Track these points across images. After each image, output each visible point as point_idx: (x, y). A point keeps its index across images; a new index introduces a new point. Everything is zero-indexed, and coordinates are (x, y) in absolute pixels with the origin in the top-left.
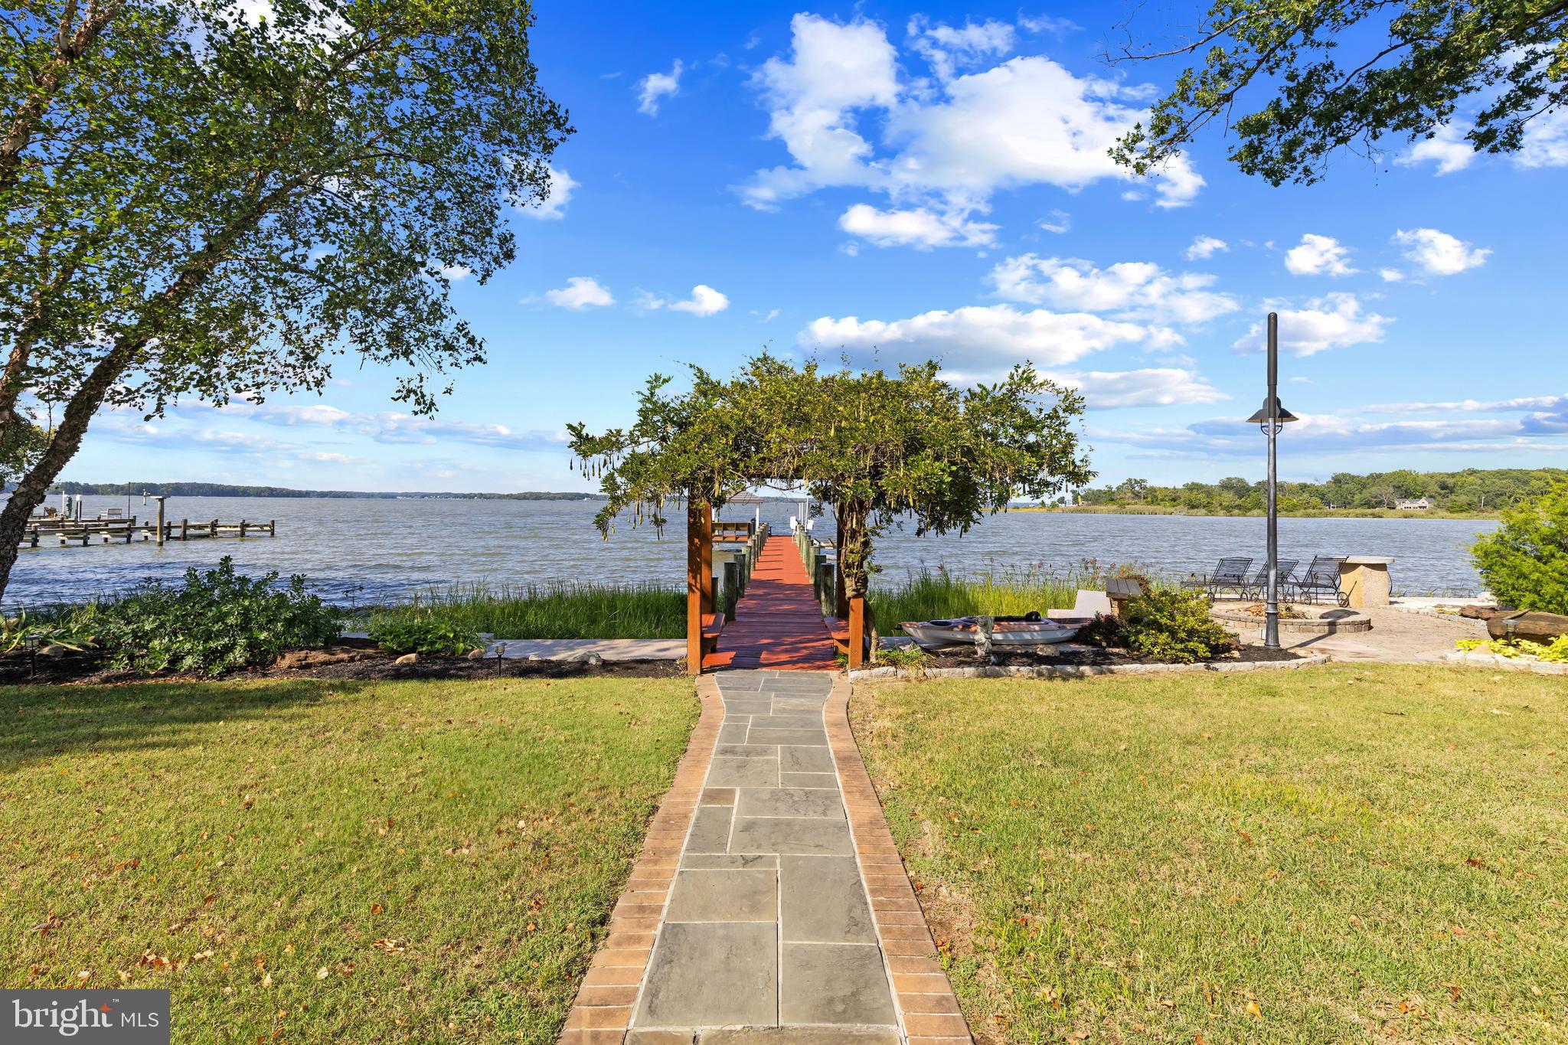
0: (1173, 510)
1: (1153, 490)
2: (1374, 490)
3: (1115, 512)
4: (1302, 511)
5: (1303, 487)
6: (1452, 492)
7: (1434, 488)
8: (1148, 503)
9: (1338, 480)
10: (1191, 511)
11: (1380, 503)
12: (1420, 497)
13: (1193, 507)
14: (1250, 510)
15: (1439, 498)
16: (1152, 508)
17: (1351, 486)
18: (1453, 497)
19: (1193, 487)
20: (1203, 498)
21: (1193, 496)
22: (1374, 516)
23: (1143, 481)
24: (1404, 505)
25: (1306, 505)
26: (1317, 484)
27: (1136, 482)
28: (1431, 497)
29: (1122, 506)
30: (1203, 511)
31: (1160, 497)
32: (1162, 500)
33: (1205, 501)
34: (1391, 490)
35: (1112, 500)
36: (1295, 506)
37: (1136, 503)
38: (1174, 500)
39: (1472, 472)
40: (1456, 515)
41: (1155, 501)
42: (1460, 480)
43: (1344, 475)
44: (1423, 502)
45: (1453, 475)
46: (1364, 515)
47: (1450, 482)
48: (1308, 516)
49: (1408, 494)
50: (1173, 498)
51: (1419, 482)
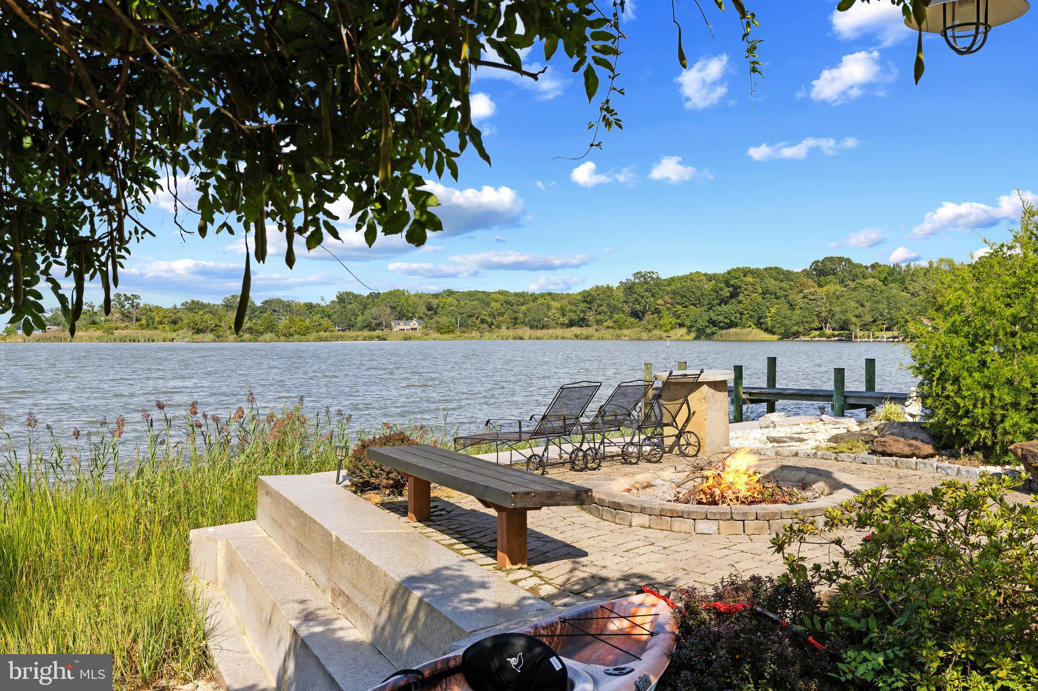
0: (174, 335)
1: (148, 310)
2: (374, 310)
3: (99, 339)
4: (314, 334)
5: (310, 308)
6: (436, 313)
7: (422, 309)
8: (142, 327)
9: (343, 299)
10: (196, 336)
11: (379, 326)
12: (411, 319)
13: (198, 331)
14: (262, 333)
15: (426, 319)
16: (148, 333)
17: (355, 306)
18: (436, 318)
19: (194, 307)
21: (197, 318)
22: (379, 338)
23: (136, 297)
24: (400, 326)
25: (319, 327)
26: (323, 304)
27: (127, 298)
28: (420, 318)
29: (109, 331)
30: (211, 336)
31: (157, 319)
32: (161, 323)
33: (212, 323)
34: (388, 310)
35: (94, 323)
36: (307, 328)
37: (126, 327)
38: (174, 322)
39: (450, 293)
40: (444, 336)
41: (151, 324)
42: (441, 301)
43: (348, 294)
44: (414, 323)
45: (436, 296)
46: (371, 338)
47: (435, 302)
48: (321, 339)
49: (402, 316)
50: (173, 320)
51: (411, 303)
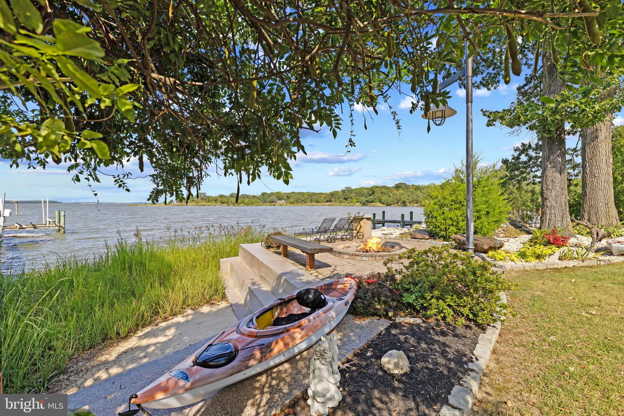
0: (216, 204)
1: (209, 197)
2: (272, 197)
3: (195, 205)
4: (255, 204)
5: (254, 196)
6: (289, 198)
7: (285, 197)
8: (207, 202)
10: (222, 205)
11: (273, 202)
13: (223, 203)
14: (242, 204)
15: (287, 200)
16: (208, 204)
17: (266, 196)
18: (289, 200)
19: (221, 196)
20: (226, 200)
21: (222, 199)
22: (274, 205)
24: (279, 202)
25: (256, 202)
26: (258, 196)
28: (285, 200)
29: (198, 203)
30: (226, 205)
32: (212, 201)
34: (276, 197)
35: (194, 201)
36: (253, 202)
37: (203, 202)
39: (293, 193)
40: (292, 205)
41: (209, 201)
42: (291, 195)
43: (265, 193)
44: (283, 201)
45: (289, 193)
46: (271, 205)
47: (289, 195)
48: (257, 205)
49: (280, 199)
50: (215, 200)
51: (282, 195)
